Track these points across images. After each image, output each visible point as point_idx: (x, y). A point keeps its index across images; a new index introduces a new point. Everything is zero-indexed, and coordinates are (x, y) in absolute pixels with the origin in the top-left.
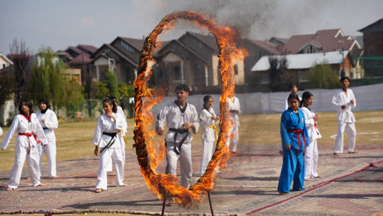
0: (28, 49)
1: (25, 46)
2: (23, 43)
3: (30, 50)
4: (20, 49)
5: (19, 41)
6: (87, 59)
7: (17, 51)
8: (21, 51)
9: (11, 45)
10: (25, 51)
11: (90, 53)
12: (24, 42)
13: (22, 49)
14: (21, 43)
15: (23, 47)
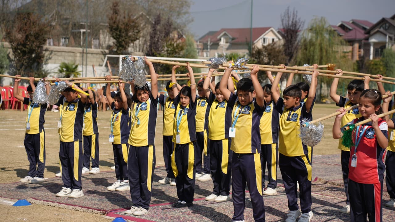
0: (299, 19)
1: (297, 16)
2: (295, 13)
3: (301, 20)
4: (291, 19)
5: (291, 10)
6: (361, 35)
7: (288, 21)
8: (292, 22)
9: (283, 15)
10: (296, 22)
11: (364, 29)
12: (297, 11)
13: (293, 19)
14: (294, 14)
15: (295, 17)
